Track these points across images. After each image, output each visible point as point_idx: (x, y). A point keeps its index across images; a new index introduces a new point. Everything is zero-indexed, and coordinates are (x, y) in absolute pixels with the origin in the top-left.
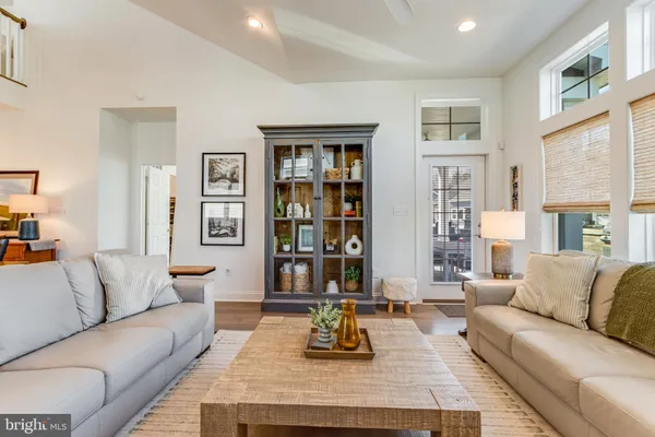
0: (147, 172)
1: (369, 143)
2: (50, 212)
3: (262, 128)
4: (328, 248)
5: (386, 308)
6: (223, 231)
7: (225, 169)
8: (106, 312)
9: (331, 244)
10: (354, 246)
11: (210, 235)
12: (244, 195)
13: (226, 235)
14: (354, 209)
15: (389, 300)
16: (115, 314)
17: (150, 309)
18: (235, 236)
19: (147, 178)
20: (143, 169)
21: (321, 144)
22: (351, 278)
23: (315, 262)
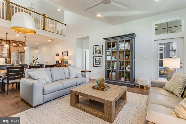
0: (86, 50)
1: (132, 39)
2: (69, 59)
3: (104, 39)
4: (121, 69)
5: (138, 87)
6: (98, 63)
7: (98, 49)
8: (69, 77)
9: (122, 67)
10: (129, 68)
11: (95, 64)
12: (102, 55)
13: (98, 64)
14: (129, 58)
15: (139, 85)
16: (70, 77)
17: (76, 77)
18: (100, 65)
19: (86, 52)
20: (85, 50)
21: (118, 41)
22: (127, 77)
23: (117, 72)
